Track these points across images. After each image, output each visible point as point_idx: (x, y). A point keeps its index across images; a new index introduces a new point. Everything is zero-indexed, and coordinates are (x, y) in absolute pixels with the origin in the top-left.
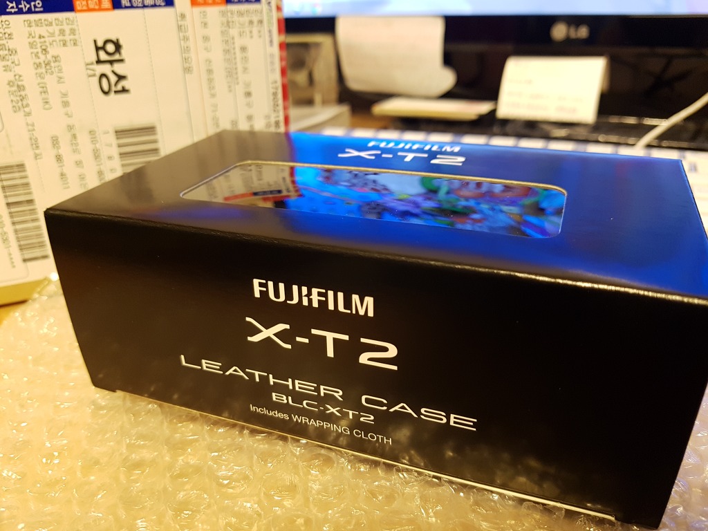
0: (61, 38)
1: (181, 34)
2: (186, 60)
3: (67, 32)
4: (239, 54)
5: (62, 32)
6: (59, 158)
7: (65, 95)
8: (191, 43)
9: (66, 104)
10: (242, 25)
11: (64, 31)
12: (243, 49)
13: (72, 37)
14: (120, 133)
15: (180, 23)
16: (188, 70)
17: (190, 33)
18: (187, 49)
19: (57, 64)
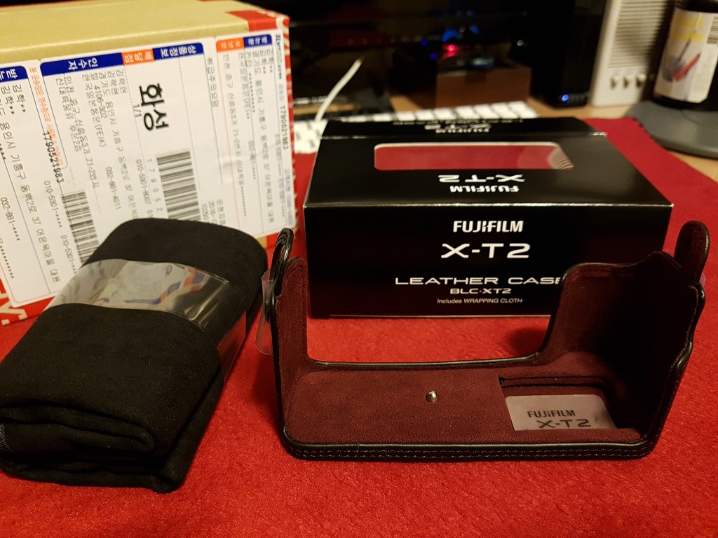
0: (113, 87)
1: (209, 75)
2: (213, 96)
3: (118, 82)
4: (255, 88)
5: (114, 82)
6: (112, 185)
7: (117, 133)
8: (217, 82)
9: (118, 141)
10: (257, 63)
11: (115, 81)
12: (258, 83)
13: (122, 86)
14: (161, 160)
15: (208, 66)
16: (215, 104)
17: (216, 74)
18: (214, 87)
19: (110, 108)
